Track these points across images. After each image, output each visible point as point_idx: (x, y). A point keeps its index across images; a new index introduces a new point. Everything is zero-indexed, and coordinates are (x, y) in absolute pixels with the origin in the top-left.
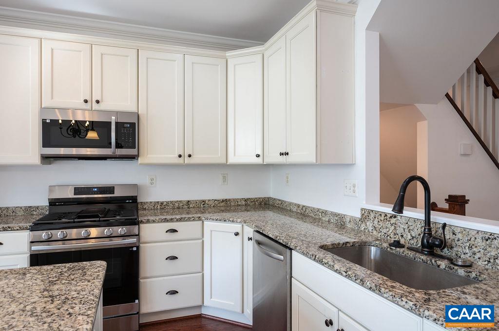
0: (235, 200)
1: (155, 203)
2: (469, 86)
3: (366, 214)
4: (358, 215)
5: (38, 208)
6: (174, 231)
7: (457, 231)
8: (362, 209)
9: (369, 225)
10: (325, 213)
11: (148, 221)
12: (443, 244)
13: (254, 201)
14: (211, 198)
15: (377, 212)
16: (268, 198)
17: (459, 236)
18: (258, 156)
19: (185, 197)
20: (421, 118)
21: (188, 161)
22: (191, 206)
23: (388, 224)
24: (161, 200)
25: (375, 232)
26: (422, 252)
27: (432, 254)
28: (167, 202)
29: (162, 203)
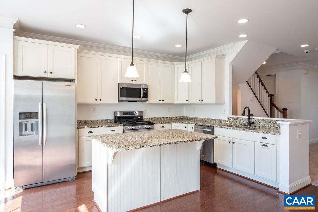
0: (173, 117)
1: (147, 118)
2: (252, 79)
3: (229, 119)
4: (227, 119)
5: (109, 120)
6: (163, 127)
7: (256, 120)
8: (228, 117)
9: (231, 122)
10: (213, 120)
11: (156, 124)
12: (253, 123)
13: (179, 118)
14: (165, 117)
15: (233, 117)
16: (184, 117)
17: (257, 121)
18: (187, 101)
19: (157, 116)
20: (239, 88)
21: (162, 102)
22: (159, 119)
23: (237, 120)
24: (149, 117)
25: (232, 123)
26: (248, 126)
27: (250, 125)
28: (151, 118)
29: (150, 118)
